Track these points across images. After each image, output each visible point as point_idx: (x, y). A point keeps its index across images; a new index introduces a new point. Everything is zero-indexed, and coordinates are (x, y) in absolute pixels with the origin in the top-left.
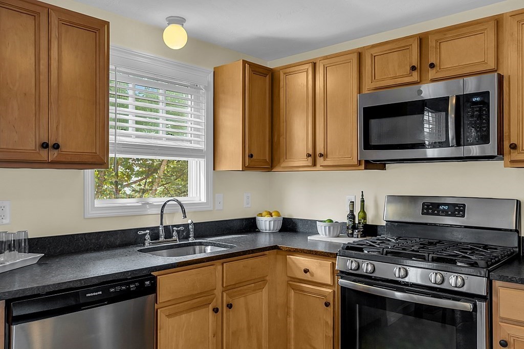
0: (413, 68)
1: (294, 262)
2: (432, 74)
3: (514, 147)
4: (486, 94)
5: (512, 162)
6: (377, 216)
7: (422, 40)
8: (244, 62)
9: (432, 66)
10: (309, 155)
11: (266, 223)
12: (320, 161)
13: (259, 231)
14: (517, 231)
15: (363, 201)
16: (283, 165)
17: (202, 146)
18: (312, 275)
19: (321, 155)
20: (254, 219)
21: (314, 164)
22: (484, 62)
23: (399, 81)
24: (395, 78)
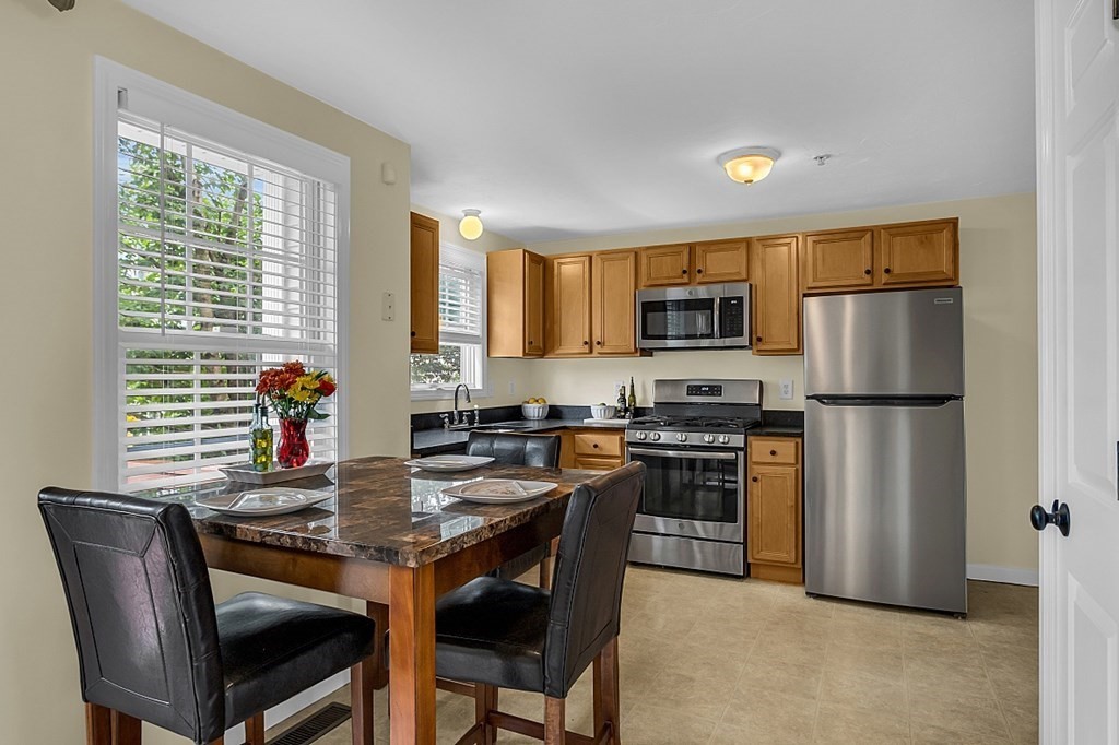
0: (685, 272)
1: (583, 440)
2: (699, 278)
3: (759, 339)
4: (740, 299)
5: (758, 351)
6: (645, 399)
7: (692, 247)
8: (525, 251)
9: (700, 271)
10: (586, 343)
11: (533, 410)
12: (597, 348)
13: (525, 419)
14: (760, 405)
15: (632, 386)
16: (557, 352)
17: (478, 333)
18: (601, 449)
19: (599, 343)
20: (520, 407)
21: (591, 352)
22: (739, 273)
23: (672, 281)
24: (669, 278)
